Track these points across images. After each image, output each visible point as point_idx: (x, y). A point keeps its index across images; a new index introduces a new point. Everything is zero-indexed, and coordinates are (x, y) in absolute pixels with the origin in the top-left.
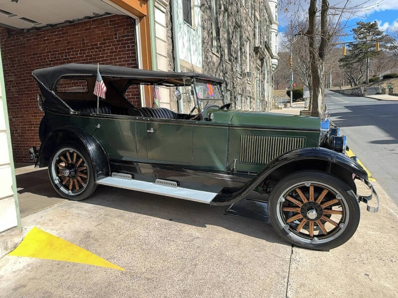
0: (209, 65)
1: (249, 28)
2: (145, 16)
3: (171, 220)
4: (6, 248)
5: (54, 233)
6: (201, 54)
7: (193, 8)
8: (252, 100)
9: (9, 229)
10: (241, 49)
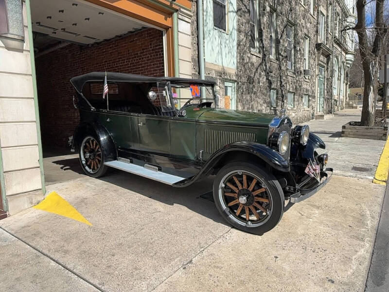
0: (246, 66)
1: (308, 25)
2: (170, 27)
3: (150, 197)
4: (31, 203)
5: (63, 197)
6: (236, 56)
7: (228, 13)
8: (310, 98)
9: (35, 190)
10: (295, 47)
